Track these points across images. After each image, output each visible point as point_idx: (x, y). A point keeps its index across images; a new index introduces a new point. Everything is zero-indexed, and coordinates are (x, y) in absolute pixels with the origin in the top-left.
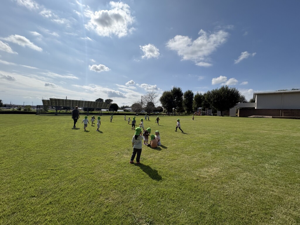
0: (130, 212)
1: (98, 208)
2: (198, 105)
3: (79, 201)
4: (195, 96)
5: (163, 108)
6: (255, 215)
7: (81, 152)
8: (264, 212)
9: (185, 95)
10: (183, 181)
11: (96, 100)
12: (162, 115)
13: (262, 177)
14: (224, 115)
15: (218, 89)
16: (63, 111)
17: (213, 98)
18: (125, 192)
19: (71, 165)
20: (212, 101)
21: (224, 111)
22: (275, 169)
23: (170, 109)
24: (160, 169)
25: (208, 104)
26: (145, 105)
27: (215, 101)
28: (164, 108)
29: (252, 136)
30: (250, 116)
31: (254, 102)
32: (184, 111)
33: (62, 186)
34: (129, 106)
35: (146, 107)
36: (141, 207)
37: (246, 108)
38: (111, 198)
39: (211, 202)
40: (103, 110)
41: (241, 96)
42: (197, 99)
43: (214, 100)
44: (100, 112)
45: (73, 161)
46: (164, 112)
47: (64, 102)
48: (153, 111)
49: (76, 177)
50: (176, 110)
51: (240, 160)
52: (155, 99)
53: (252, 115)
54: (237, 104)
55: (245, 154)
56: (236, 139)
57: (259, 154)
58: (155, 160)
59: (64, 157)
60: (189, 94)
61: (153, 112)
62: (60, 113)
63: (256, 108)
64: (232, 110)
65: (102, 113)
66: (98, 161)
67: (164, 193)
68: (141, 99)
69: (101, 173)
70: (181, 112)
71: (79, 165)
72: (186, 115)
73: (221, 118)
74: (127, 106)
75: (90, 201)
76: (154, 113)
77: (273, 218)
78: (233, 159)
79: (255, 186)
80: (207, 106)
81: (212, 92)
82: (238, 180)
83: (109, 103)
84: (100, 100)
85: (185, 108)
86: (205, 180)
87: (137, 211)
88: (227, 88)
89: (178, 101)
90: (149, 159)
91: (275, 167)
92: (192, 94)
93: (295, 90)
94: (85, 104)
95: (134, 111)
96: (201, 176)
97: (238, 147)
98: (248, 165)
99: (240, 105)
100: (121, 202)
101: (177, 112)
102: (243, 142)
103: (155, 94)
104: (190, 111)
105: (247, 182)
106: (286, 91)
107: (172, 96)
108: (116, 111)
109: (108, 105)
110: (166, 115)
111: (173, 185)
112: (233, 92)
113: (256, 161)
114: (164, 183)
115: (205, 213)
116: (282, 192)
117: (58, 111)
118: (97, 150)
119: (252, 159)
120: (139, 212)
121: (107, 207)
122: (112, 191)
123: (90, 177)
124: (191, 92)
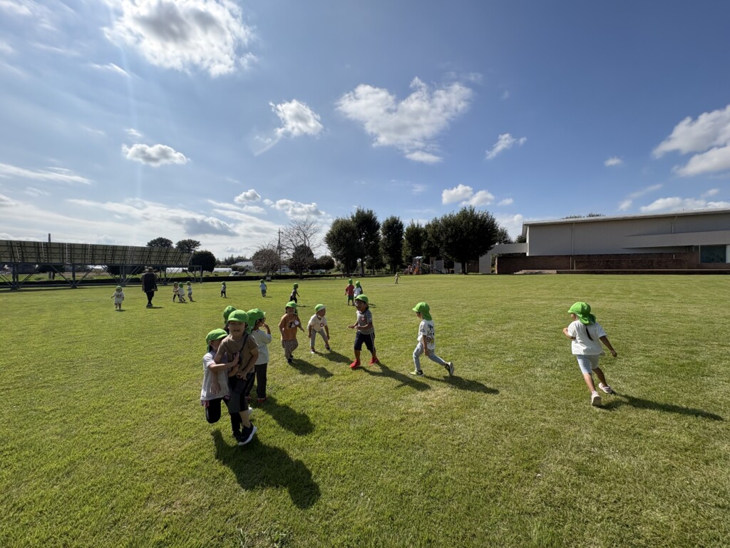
0: (230, 527)
1: (137, 534)
2: (413, 251)
3: (76, 528)
4: (407, 230)
5: (334, 259)
6: (509, 475)
7: (95, 389)
8: (525, 465)
9: (384, 227)
10: (368, 428)
11: (149, 241)
12: (332, 276)
13: (529, 396)
14: (469, 271)
15: (455, 214)
16: (41, 275)
17: (446, 233)
18: (221, 478)
19: (59, 430)
20: (443, 242)
21: (468, 263)
22: (553, 376)
23: (351, 263)
24: (317, 407)
25: (436, 247)
26: (288, 254)
27: (450, 241)
28: (337, 260)
29: (517, 313)
30: (518, 271)
31: (525, 241)
32: (384, 266)
33: (22, 496)
34: (248, 258)
35: (291, 259)
36: (260, 509)
37: (510, 254)
38: (179, 502)
39: (425, 465)
40: (172, 268)
41: (499, 229)
42: (412, 236)
43: (447, 239)
44: (163, 276)
45: (64, 418)
46: (338, 270)
47: (42, 250)
48: (311, 268)
49: (72, 462)
50: (365, 263)
51: (492, 365)
52: (312, 237)
53: (521, 270)
54: (492, 246)
55: (501, 352)
56: (488, 322)
57: (526, 349)
58: (306, 387)
59: (35, 410)
60: (393, 225)
61: (310, 271)
62: (27, 284)
63: (528, 255)
64: (485, 260)
65: (168, 279)
66: (145, 410)
67: (323, 462)
68: (278, 238)
69: (154, 440)
70: (376, 267)
71: (86, 427)
72: (388, 274)
73: (461, 279)
74: (241, 256)
75: (115, 523)
76: (312, 273)
77: (539, 475)
78: (478, 365)
79: (514, 416)
80: (432, 253)
81: (442, 220)
82: (484, 409)
83: (189, 250)
84: (162, 243)
85: (385, 259)
86: (417, 419)
87: (249, 520)
88: (472, 211)
89: (368, 243)
90: (291, 387)
91: (552, 371)
92: (401, 226)
93: (593, 216)
94: (113, 256)
95: (258, 269)
96: (410, 410)
97: (490, 338)
98: (506, 373)
99: (498, 248)
100: (207, 508)
101: (368, 268)
102: (499, 327)
103: (313, 226)
104: (398, 266)
105: (499, 411)
106: (580, 219)
107: (354, 231)
108: (211, 270)
109: (186, 255)
110: (340, 276)
111: (345, 441)
112: (485, 221)
113: (521, 364)
114: (324, 441)
115: (411, 492)
116: (560, 421)
117: (22, 278)
118: (147, 380)
119: (513, 361)
120: (256, 522)
121: (165, 527)
122: (183, 482)
123: (120, 454)
124: (398, 220)
